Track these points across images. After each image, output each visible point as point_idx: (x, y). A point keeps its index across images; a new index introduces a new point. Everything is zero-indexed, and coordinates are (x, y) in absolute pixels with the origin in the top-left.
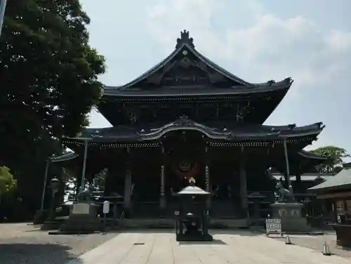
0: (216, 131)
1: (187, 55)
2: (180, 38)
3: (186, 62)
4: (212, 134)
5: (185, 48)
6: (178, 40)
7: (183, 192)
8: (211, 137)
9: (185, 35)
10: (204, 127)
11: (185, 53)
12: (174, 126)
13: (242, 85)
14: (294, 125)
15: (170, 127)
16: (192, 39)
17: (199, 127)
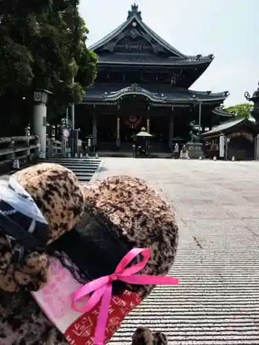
0: (156, 95)
1: (136, 27)
2: (131, 11)
3: (134, 33)
4: (154, 98)
5: (134, 20)
6: (129, 12)
7: (139, 135)
8: (154, 100)
9: (135, 8)
10: (148, 92)
11: (134, 24)
12: (129, 91)
13: (177, 56)
14: (209, 92)
15: (125, 91)
16: (140, 13)
17: (145, 92)
